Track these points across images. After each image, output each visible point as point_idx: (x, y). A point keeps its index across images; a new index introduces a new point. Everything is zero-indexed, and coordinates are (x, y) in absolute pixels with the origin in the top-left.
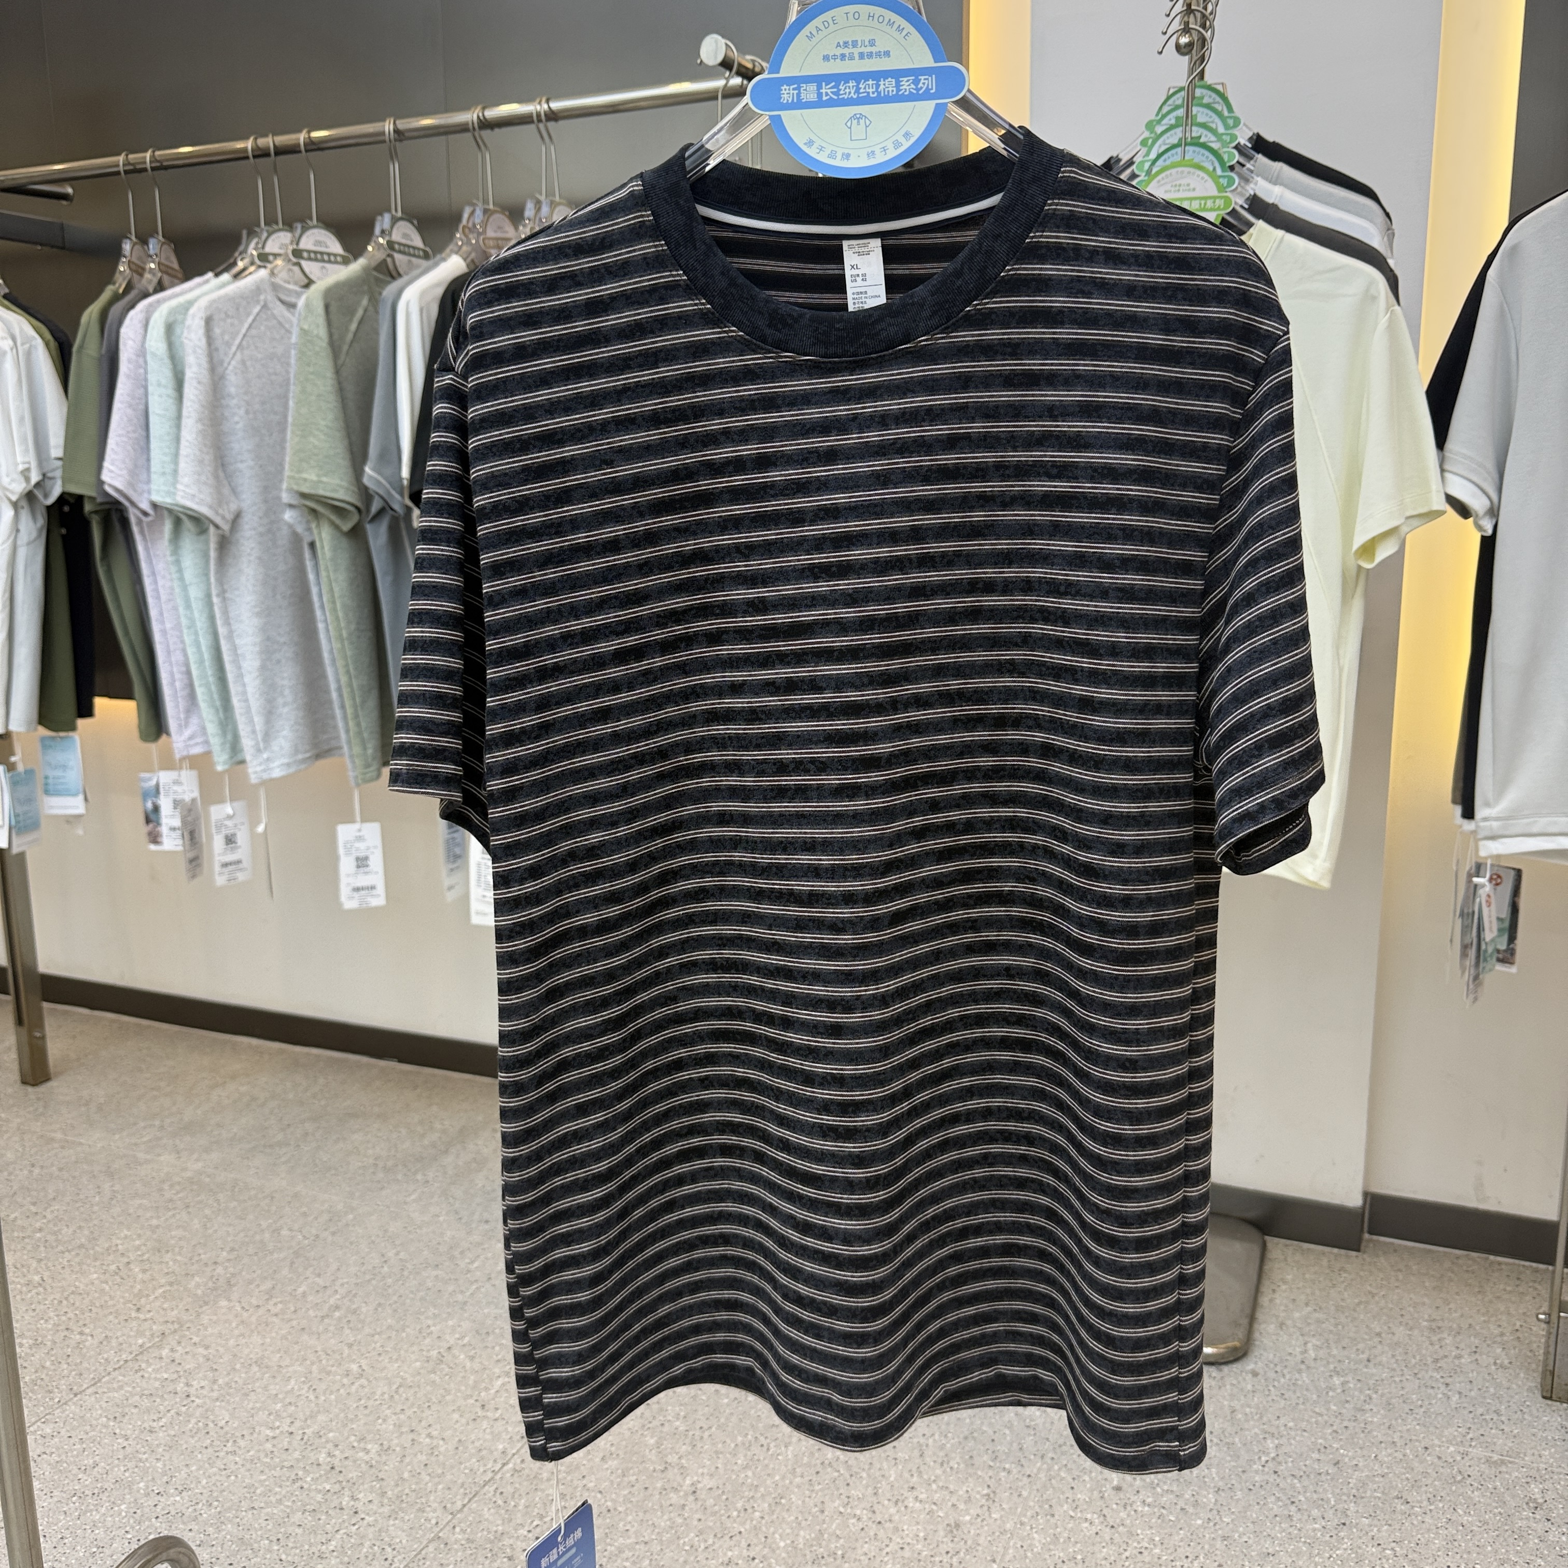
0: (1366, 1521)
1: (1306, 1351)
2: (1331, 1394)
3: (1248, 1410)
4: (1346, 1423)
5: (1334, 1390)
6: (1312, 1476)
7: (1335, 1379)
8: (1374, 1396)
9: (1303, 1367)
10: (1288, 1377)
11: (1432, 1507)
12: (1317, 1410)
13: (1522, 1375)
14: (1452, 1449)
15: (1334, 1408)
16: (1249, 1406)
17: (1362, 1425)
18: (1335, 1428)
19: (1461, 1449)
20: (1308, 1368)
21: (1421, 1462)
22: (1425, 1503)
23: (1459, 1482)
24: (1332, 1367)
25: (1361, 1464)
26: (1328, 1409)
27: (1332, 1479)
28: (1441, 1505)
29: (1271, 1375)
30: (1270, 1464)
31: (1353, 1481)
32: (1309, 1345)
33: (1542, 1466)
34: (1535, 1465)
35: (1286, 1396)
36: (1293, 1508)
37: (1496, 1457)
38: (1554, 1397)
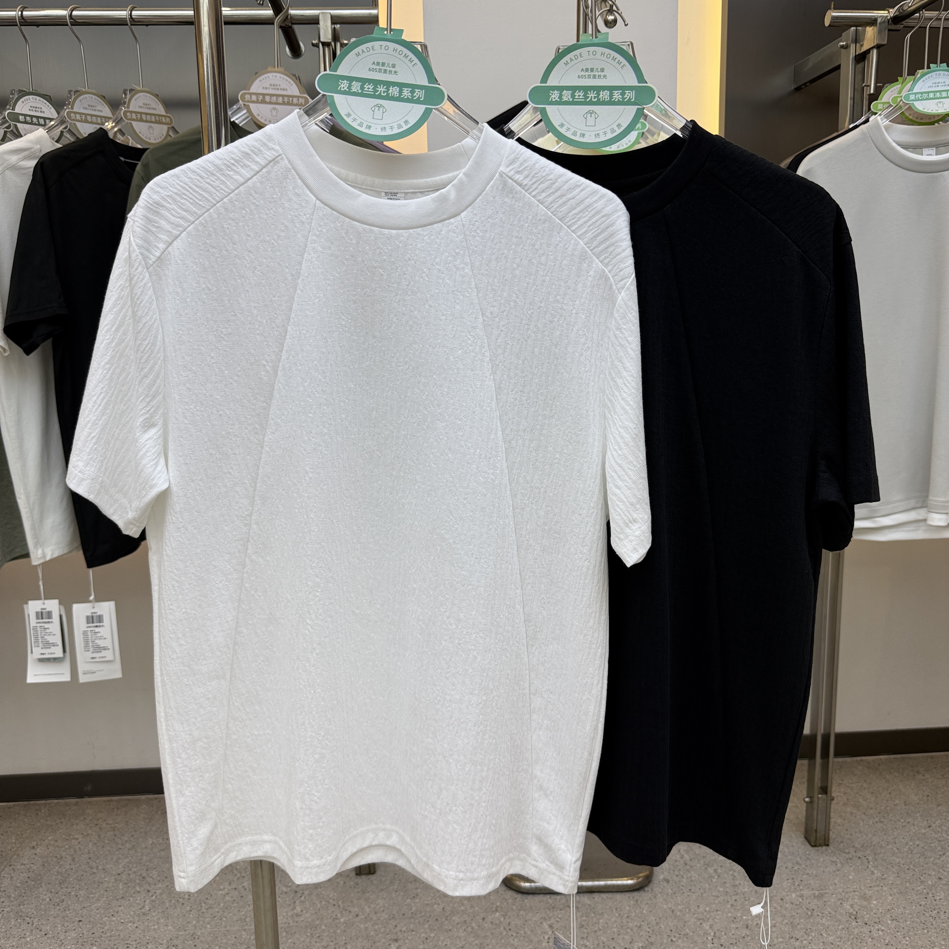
1: (682, 857)
2: (714, 880)
3: (679, 907)
4: (734, 898)
5: (714, 877)
6: (741, 940)
7: (709, 869)
8: (736, 874)
9: (688, 867)
10: (685, 876)
11: (810, 938)
12: (714, 894)
13: (793, 835)
14: (794, 895)
15: (721, 889)
16: (678, 905)
17: (742, 896)
18: (730, 903)
19: (798, 893)
20: (691, 867)
21: (786, 909)
22: (806, 937)
23: (811, 915)
24: (702, 862)
26: (719, 891)
27: (752, 938)
28: (813, 935)
29: (675, 878)
30: (715, 941)
32: (682, 851)
33: (841, 890)
34: (837, 891)
35: (693, 891)
37: (817, 893)
38: (818, 844)
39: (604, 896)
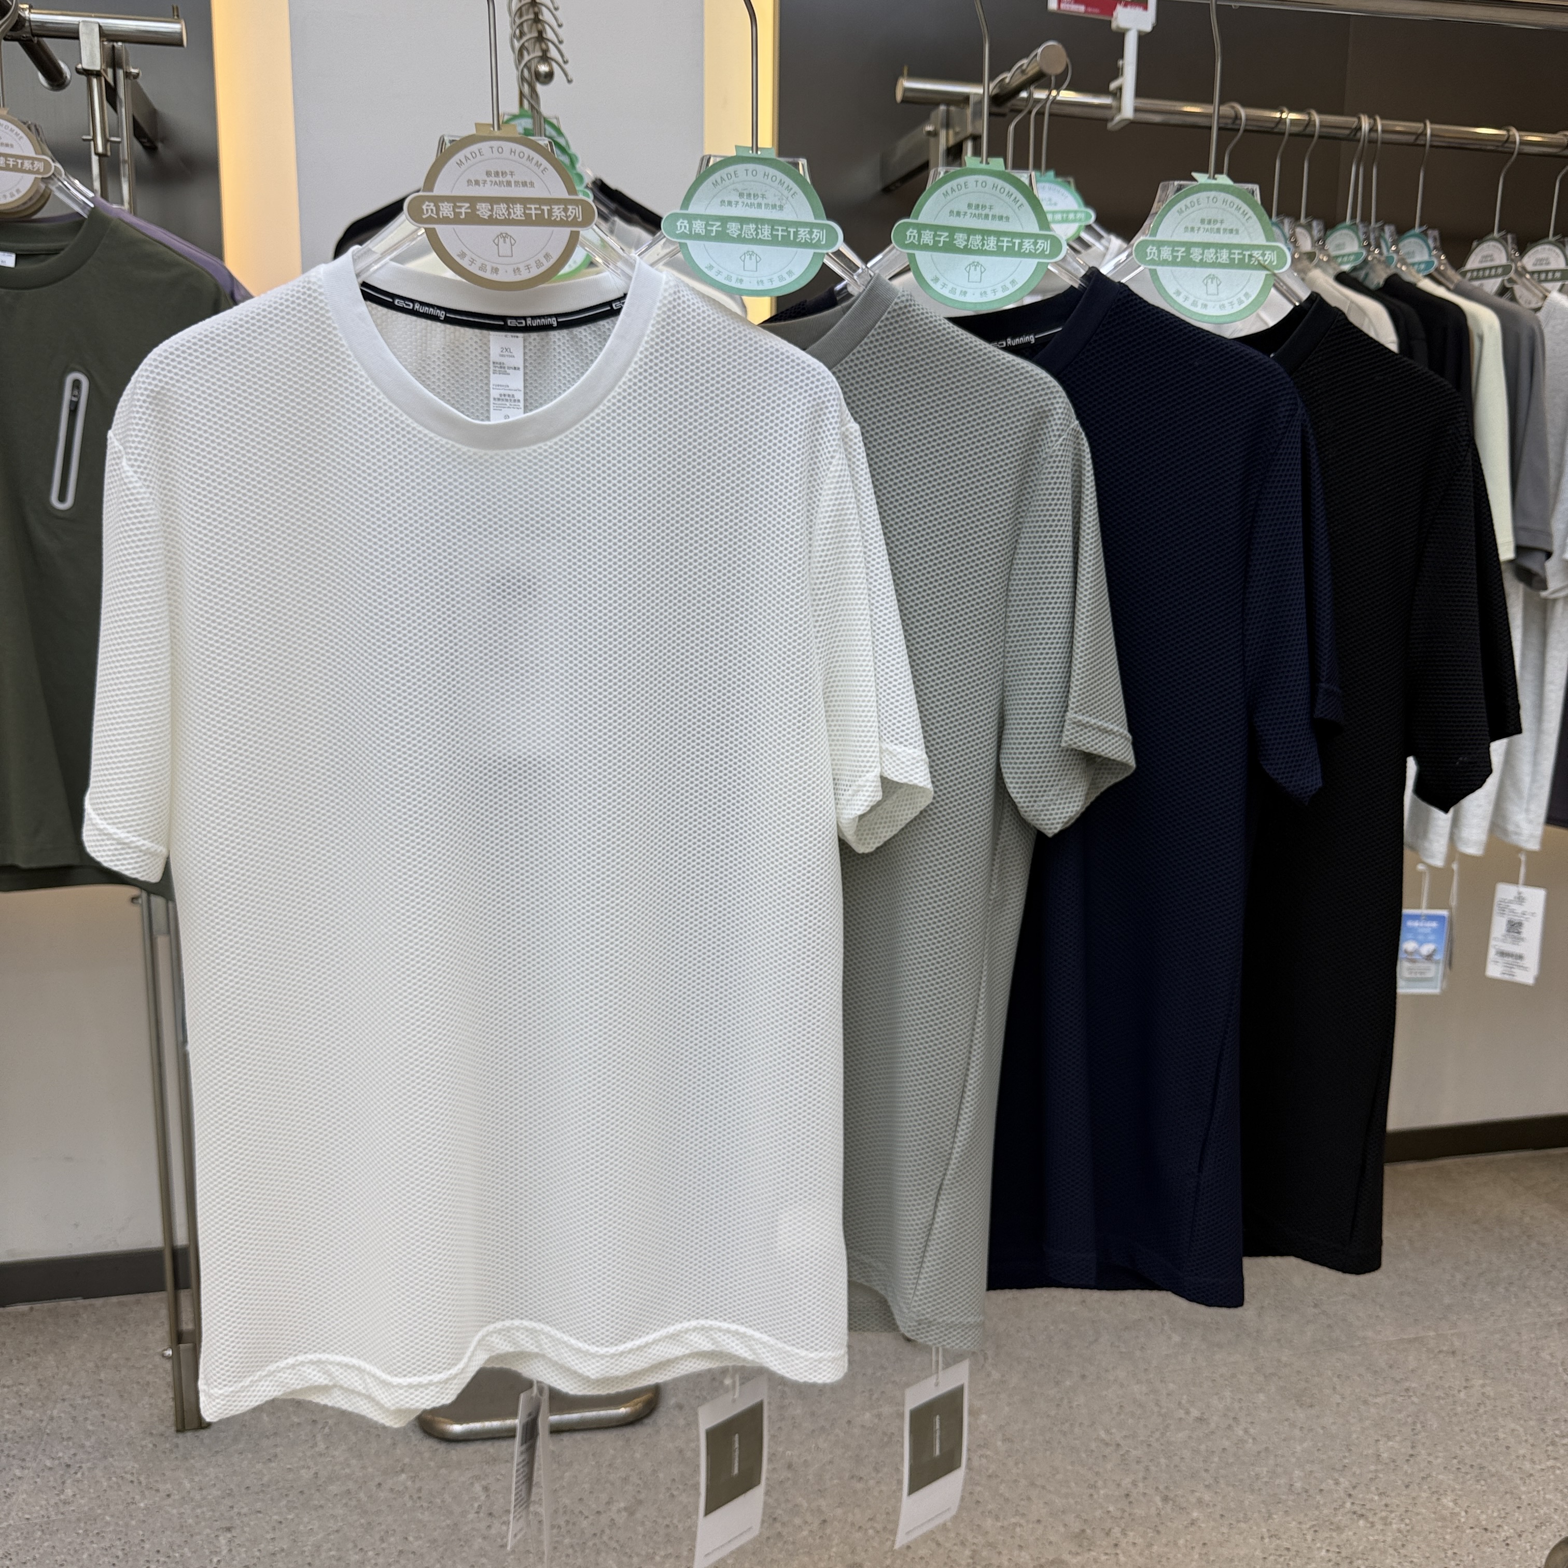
0: (839, 1511)
22: (874, 1475)
25: (809, 1458)
31: (810, 1477)
36: (778, 1525)
39: (578, 1436)
